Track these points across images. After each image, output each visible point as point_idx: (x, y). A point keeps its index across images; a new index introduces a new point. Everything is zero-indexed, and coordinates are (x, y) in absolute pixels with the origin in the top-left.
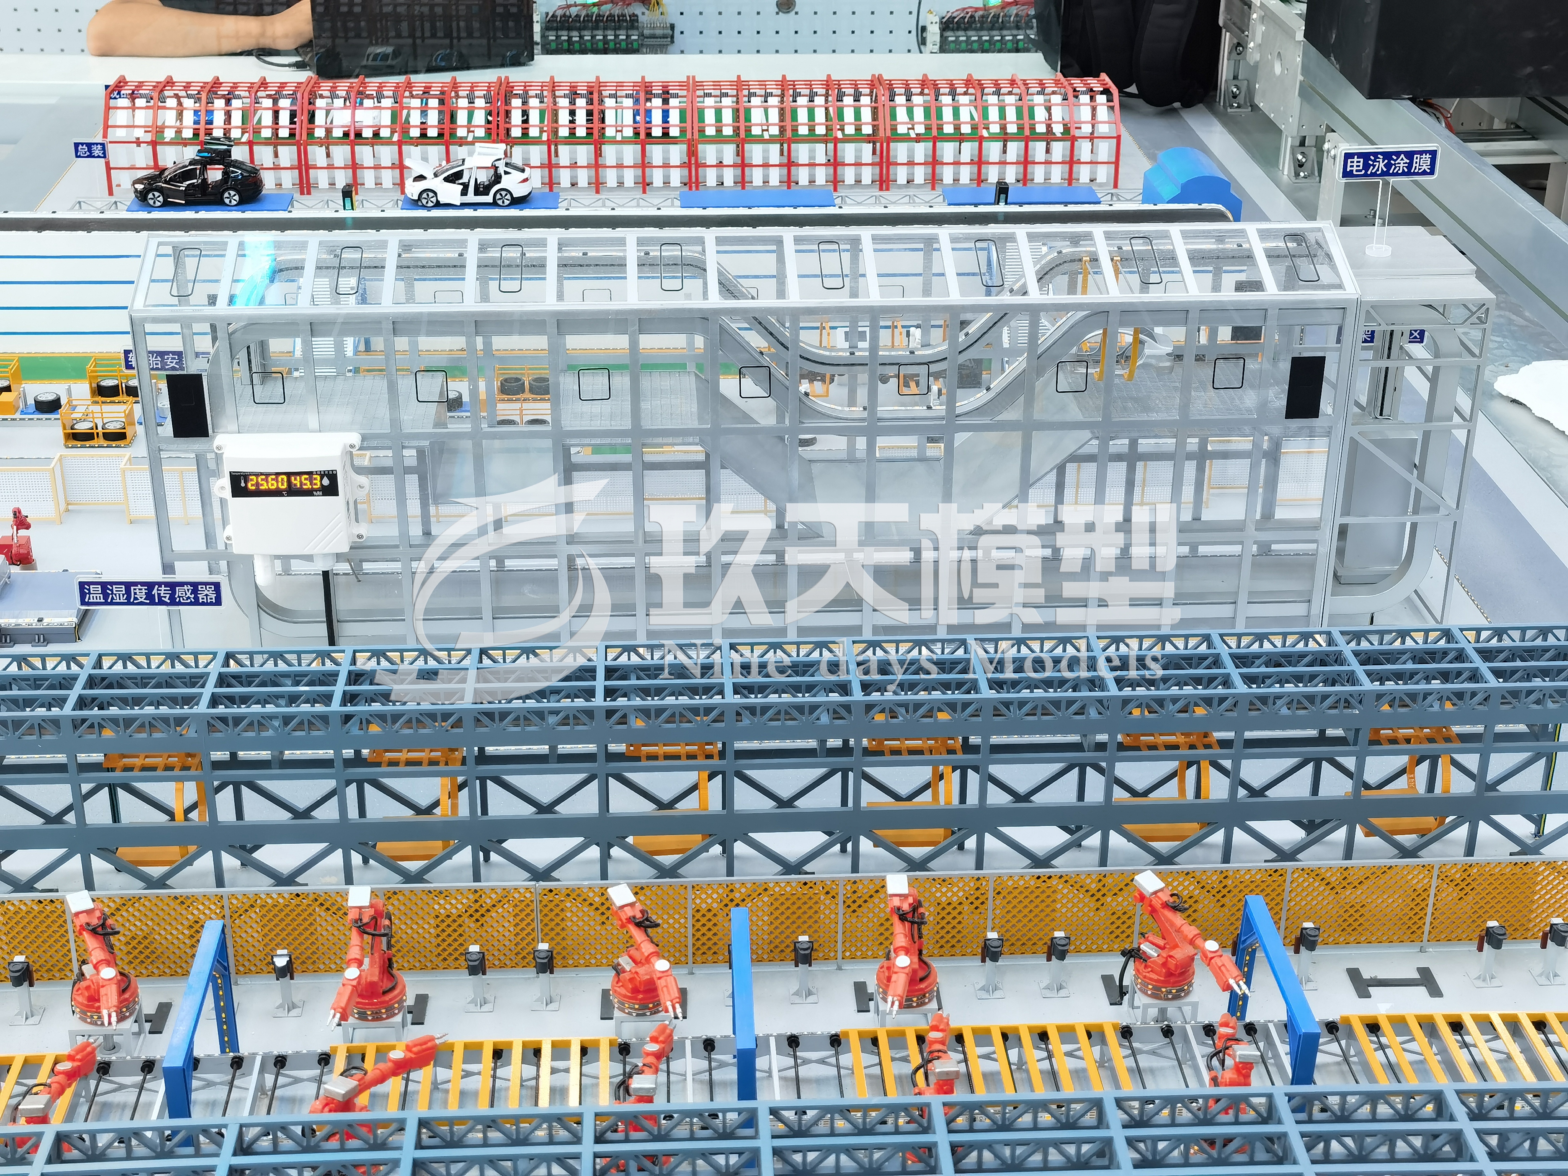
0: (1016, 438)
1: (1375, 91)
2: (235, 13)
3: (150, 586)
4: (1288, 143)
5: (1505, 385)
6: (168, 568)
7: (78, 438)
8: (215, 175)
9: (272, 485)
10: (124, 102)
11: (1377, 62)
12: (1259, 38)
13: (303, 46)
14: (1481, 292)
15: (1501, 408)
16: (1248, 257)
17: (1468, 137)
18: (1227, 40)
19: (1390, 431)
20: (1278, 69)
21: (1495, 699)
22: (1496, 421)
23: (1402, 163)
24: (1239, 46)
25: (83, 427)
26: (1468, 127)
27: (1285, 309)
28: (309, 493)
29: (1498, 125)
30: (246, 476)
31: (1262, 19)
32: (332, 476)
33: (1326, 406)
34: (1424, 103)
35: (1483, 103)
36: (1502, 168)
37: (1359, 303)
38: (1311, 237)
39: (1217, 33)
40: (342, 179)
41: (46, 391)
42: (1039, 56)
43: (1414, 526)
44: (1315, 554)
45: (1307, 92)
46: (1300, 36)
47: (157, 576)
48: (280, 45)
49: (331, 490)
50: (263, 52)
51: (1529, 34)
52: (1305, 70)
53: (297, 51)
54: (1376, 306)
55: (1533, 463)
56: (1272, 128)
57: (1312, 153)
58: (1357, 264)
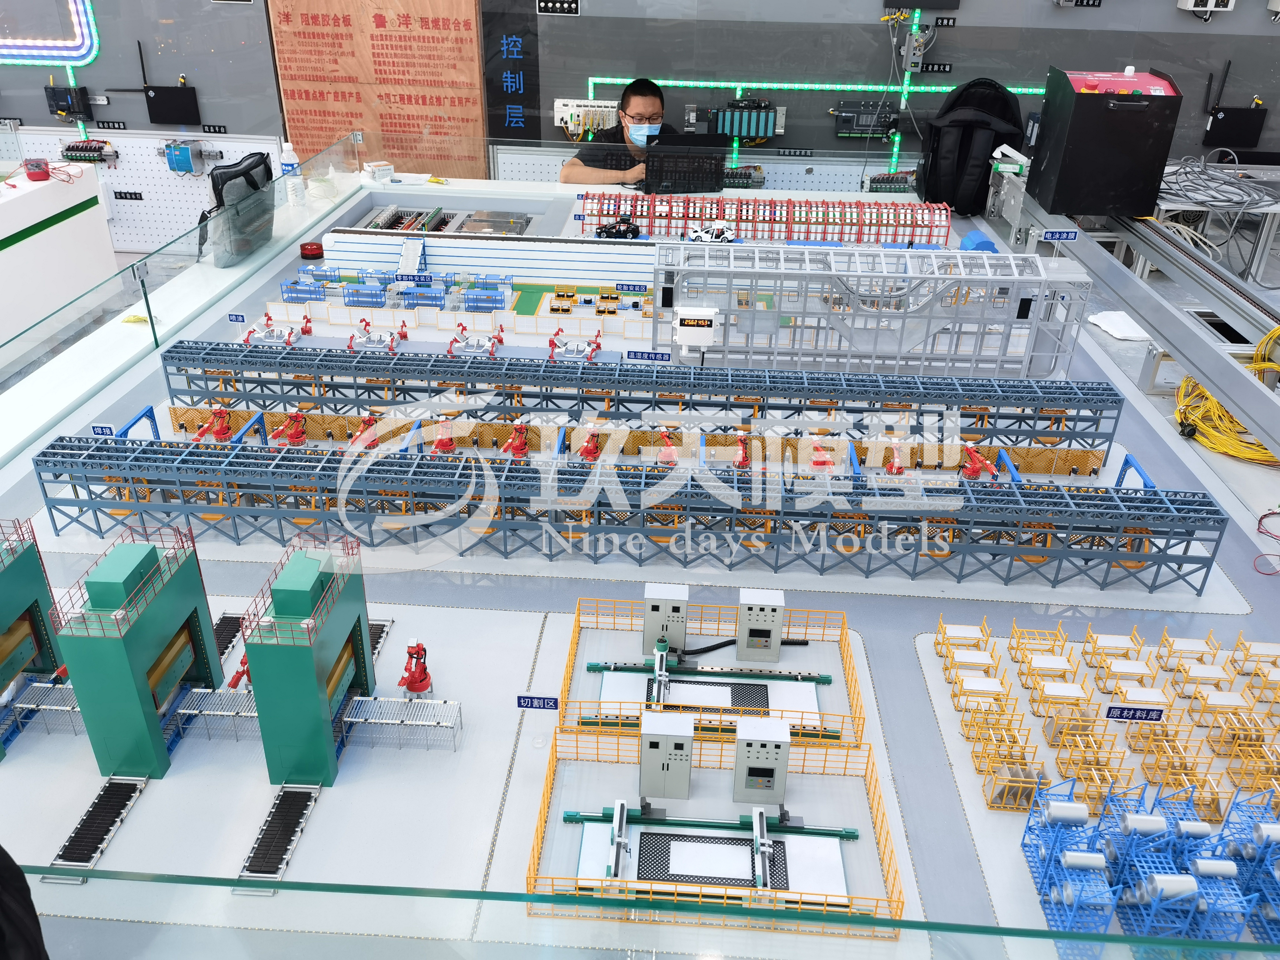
0: (926, 321)
1: (1052, 212)
2: (611, 168)
3: (649, 354)
4: (1014, 231)
5: (1092, 319)
6: (653, 349)
7: (600, 312)
8: (623, 228)
9: (692, 323)
10: (590, 201)
11: (1054, 201)
12: (1006, 190)
13: (639, 181)
14: (1089, 279)
15: (1089, 327)
16: (1009, 266)
17: (1087, 230)
18: (992, 190)
19: (1051, 326)
20: (1013, 202)
21: (1082, 401)
22: (1088, 331)
23: (1065, 235)
24: (997, 193)
25: (601, 309)
26: (1085, 227)
27: (1021, 282)
28: (703, 326)
29: (1097, 226)
30: (685, 320)
31: (1008, 183)
32: (711, 321)
33: (1031, 315)
34: (1070, 217)
35: (1092, 218)
36: (1098, 242)
37: (1046, 281)
38: (1030, 260)
39: (987, 188)
40: (680, 231)
41: (588, 297)
42: (916, 195)
43: (1057, 357)
44: (1020, 369)
45: (1024, 211)
46: (1023, 190)
47: (651, 351)
48: (628, 181)
49: (710, 326)
50: (623, 184)
51: (1112, 193)
52: (1024, 203)
53: (635, 184)
54: (1051, 282)
55: (1100, 345)
56: (1008, 225)
57: (1023, 235)
58: (1046, 269)
